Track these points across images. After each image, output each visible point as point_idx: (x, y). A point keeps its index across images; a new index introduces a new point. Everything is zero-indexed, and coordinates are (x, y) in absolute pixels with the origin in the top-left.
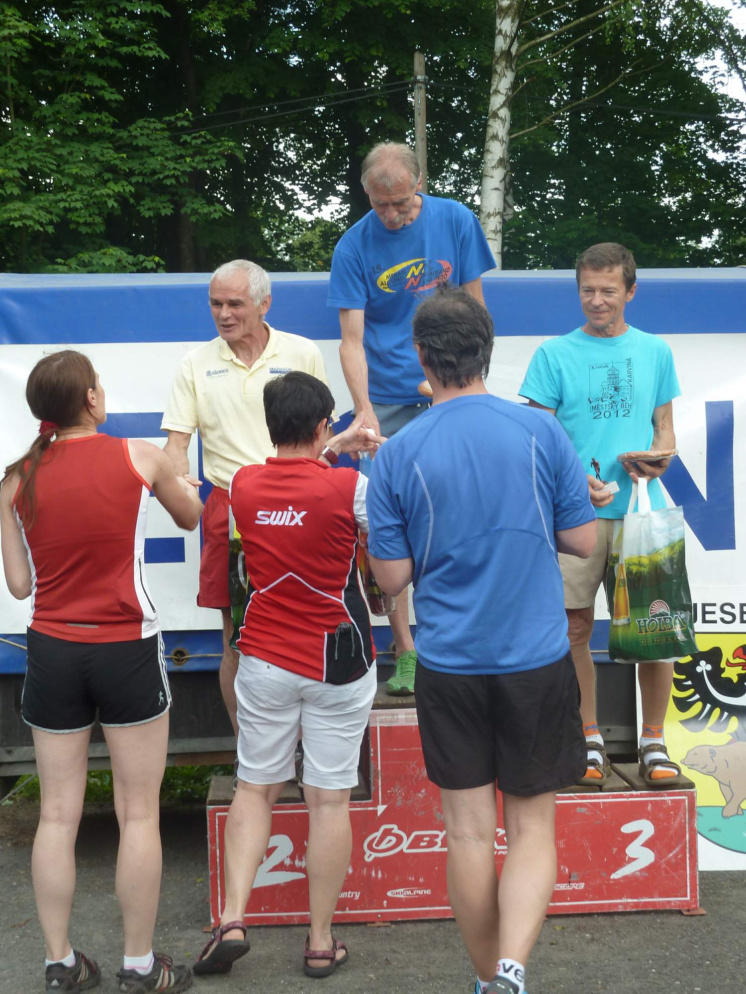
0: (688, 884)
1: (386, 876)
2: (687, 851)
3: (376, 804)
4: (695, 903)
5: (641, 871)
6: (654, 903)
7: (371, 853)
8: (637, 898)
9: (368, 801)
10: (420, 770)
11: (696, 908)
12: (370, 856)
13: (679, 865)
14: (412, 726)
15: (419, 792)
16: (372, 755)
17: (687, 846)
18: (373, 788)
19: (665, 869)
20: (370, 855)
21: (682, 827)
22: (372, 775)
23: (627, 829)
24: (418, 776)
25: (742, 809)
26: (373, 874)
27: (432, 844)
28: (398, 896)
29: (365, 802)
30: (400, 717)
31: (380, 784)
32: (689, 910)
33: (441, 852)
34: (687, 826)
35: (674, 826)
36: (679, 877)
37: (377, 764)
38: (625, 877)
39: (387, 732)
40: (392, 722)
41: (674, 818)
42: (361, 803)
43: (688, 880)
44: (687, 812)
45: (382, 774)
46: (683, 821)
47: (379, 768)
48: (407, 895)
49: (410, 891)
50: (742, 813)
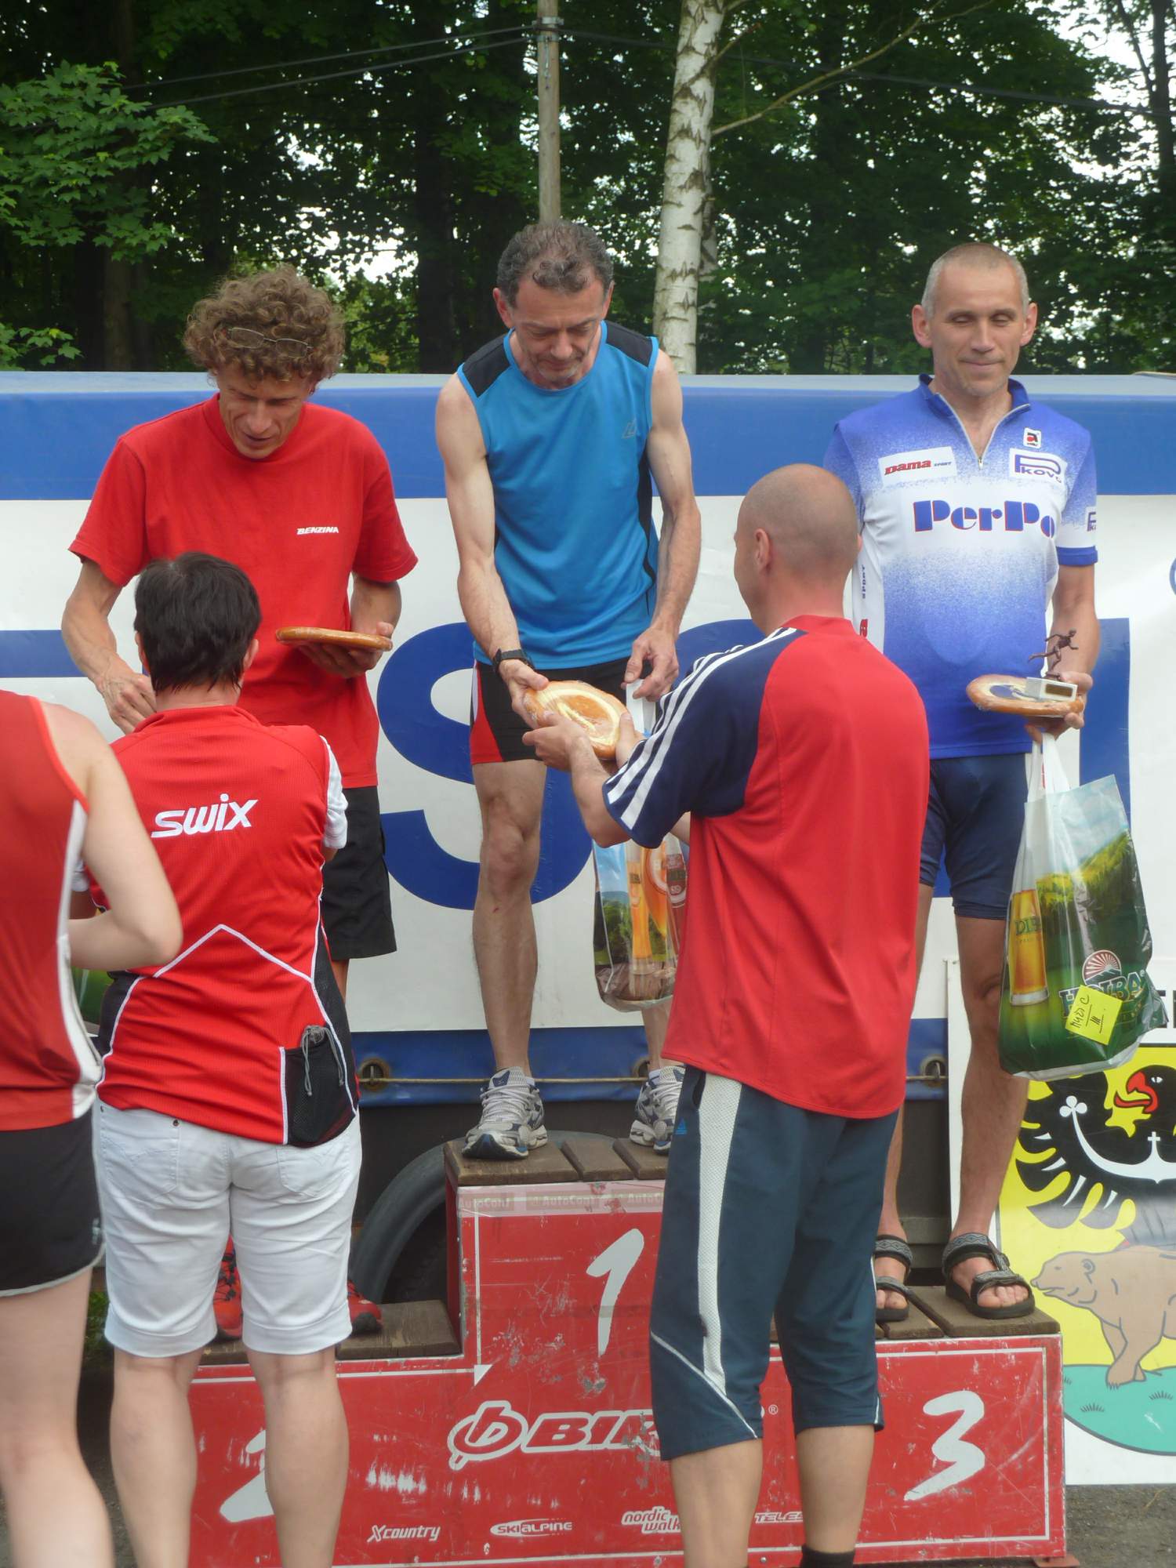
0: (1047, 1510)
1: (488, 1497)
2: (1045, 1448)
3: (470, 1362)
4: (1060, 1546)
5: (962, 1485)
6: (984, 1546)
7: (461, 1454)
8: (952, 1537)
9: (455, 1357)
10: (554, 1299)
11: (1061, 1556)
12: (458, 1461)
13: (1029, 1476)
14: (539, 1217)
15: (551, 1339)
16: (464, 1270)
17: (1046, 1439)
18: (465, 1333)
19: (1004, 1482)
20: (460, 1458)
21: (1036, 1403)
22: (464, 1308)
23: (935, 1407)
24: (550, 1310)
25: (1144, 1372)
26: (465, 1494)
27: (574, 1436)
28: (511, 1534)
29: (450, 1358)
30: (516, 1199)
31: (478, 1325)
32: (1047, 1560)
33: (591, 1453)
34: (1045, 1402)
35: (1022, 1402)
36: (1030, 1498)
37: (474, 1288)
38: (931, 1498)
39: (494, 1227)
40: (502, 1209)
41: (1022, 1387)
42: (443, 1361)
43: (1047, 1504)
44: (1045, 1377)
45: (485, 1307)
46: (1037, 1392)
47: (478, 1295)
48: (527, 1533)
49: (533, 1526)
50: (1142, 1378)
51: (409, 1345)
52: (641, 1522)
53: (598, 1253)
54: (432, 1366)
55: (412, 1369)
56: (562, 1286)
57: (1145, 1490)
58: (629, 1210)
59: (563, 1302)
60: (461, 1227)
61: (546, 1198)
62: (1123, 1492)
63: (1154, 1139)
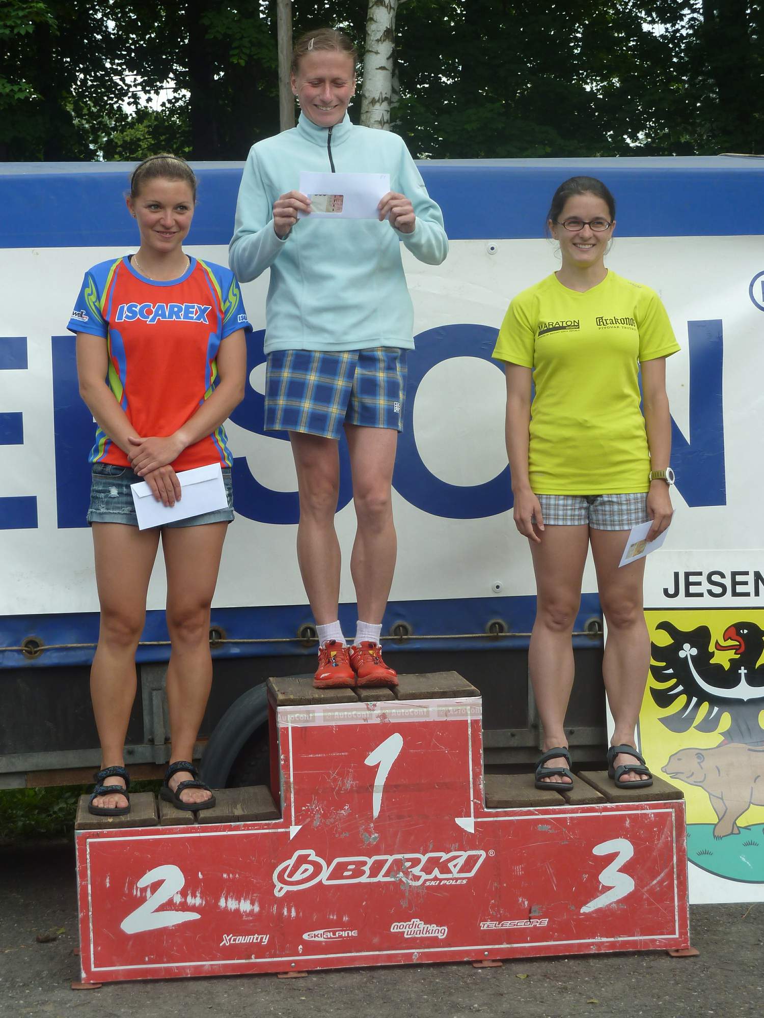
0: (677, 918)
1: (301, 914)
2: (675, 876)
3: (287, 824)
4: (685, 941)
5: (618, 902)
6: (635, 943)
7: (283, 886)
8: (613, 937)
9: (277, 821)
10: (343, 781)
11: (686, 948)
12: (280, 891)
13: (664, 895)
14: (332, 726)
15: (342, 809)
16: (282, 762)
17: (675, 870)
18: (284, 805)
19: (647, 899)
20: (282, 888)
21: (668, 847)
22: (283, 788)
23: (600, 850)
24: (340, 789)
25: (738, 827)
26: (286, 913)
27: (358, 873)
28: (317, 939)
29: (274, 822)
30: (316, 714)
31: (292, 800)
32: (677, 951)
33: (370, 883)
34: (674, 845)
35: (659, 846)
36: (665, 910)
37: (289, 775)
38: (599, 911)
39: (302, 733)
40: (307, 721)
41: (658, 836)
42: (269, 824)
43: (676, 913)
44: (674, 829)
45: (295, 787)
46: (669, 839)
47: (292, 779)
48: (328, 938)
49: (331, 933)
50: (738, 832)
51: (246, 813)
52: (404, 930)
53: (372, 750)
54: (262, 827)
55: (248, 829)
56: (349, 772)
57: (741, 907)
58: (393, 721)
59: (349, 783)
60: (280, 733)
61: (336, 713)
62: (727, 908)
63: (743, 671)
